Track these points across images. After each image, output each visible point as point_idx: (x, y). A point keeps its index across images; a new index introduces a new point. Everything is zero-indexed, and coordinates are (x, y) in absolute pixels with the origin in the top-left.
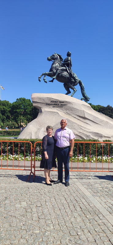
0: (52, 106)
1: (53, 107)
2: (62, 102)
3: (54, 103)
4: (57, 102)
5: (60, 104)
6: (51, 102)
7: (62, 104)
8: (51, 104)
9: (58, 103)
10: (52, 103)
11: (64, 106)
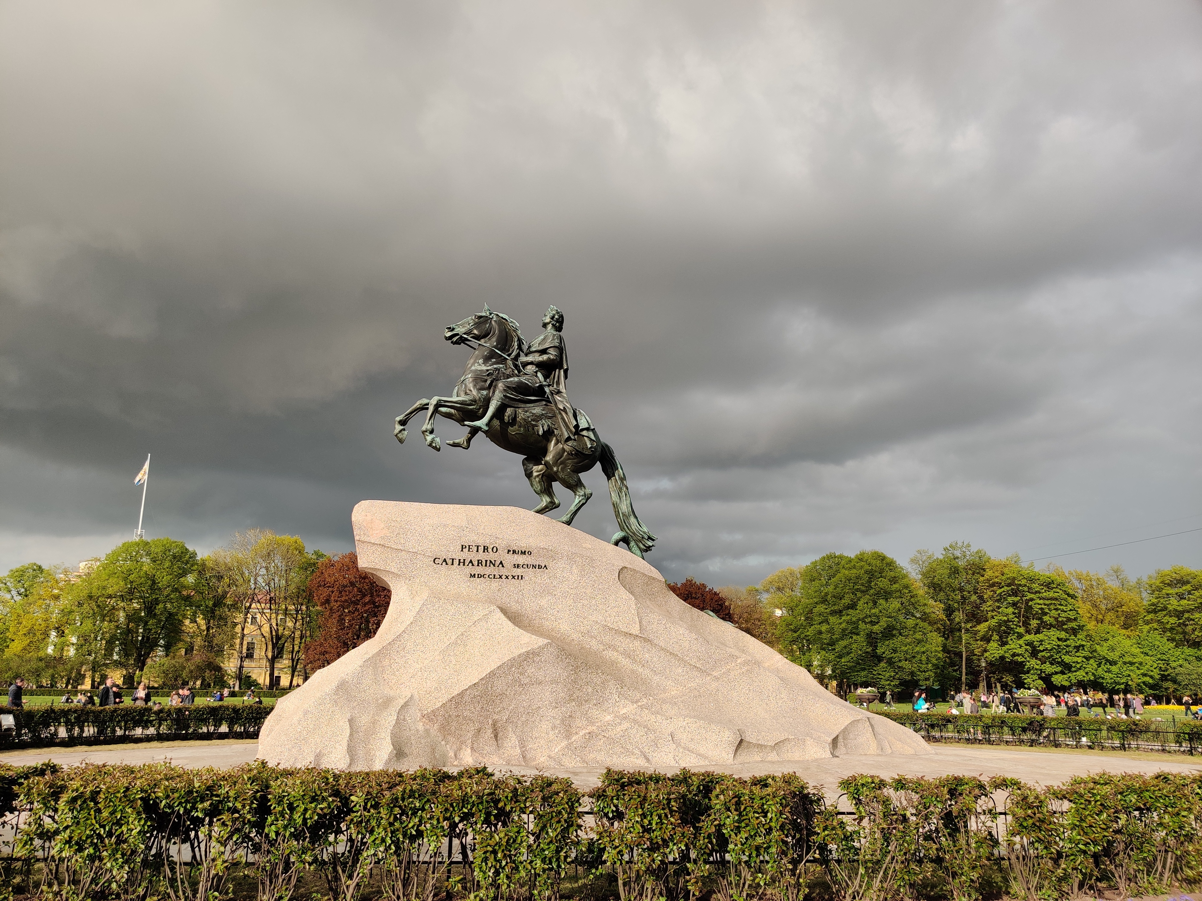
0: (469, 570)
3: (475, 557)
4: (495, 550)
5: (510, 560)
6: (463, 548)
8: (461, 562)
9: (502, 556)
10: (466, 555)
11: (529, 573)
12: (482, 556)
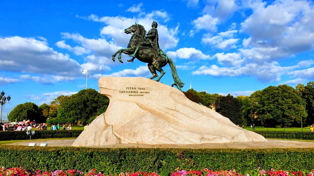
1: (130, 95)
2: (143, 89)
3: (130, 90)
4: (135, 88)
6: (127, 88)
7: (142, 91)
8: (127, 92)
10: (128, 90)
11: (145, 94)
12: (132, 90)
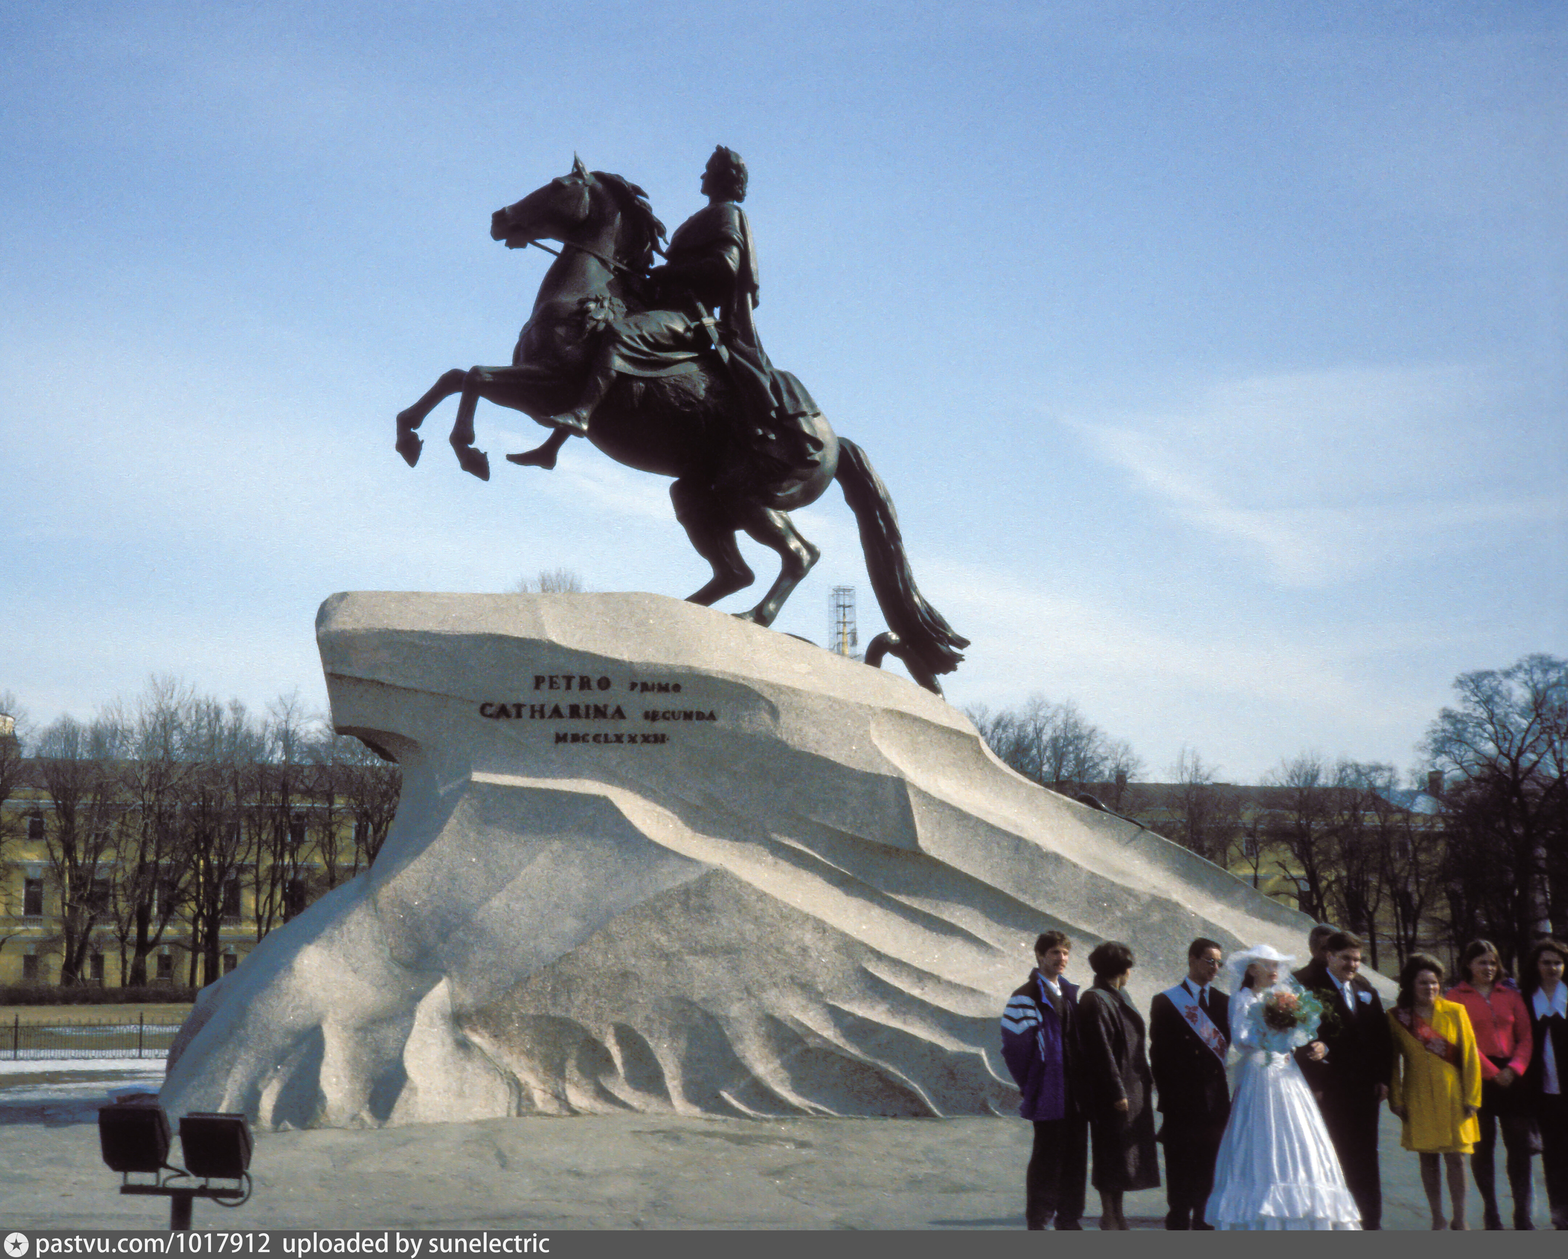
0: (553, 725)
1: (560, 738)
2: (663, 688)
4: (605, 683)
5: (636, 703)
6: (539, 681)
7: (662, 701)
8: (538, 712)
9: (618, 694)
10: (547, 697)
11: (678, 730)
12: (578, 697)
